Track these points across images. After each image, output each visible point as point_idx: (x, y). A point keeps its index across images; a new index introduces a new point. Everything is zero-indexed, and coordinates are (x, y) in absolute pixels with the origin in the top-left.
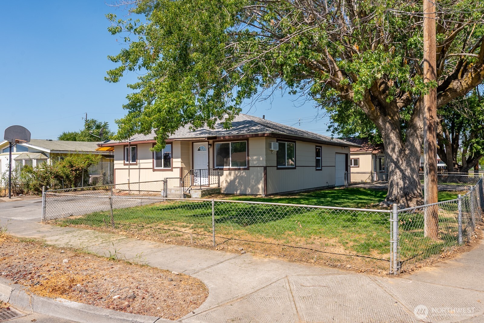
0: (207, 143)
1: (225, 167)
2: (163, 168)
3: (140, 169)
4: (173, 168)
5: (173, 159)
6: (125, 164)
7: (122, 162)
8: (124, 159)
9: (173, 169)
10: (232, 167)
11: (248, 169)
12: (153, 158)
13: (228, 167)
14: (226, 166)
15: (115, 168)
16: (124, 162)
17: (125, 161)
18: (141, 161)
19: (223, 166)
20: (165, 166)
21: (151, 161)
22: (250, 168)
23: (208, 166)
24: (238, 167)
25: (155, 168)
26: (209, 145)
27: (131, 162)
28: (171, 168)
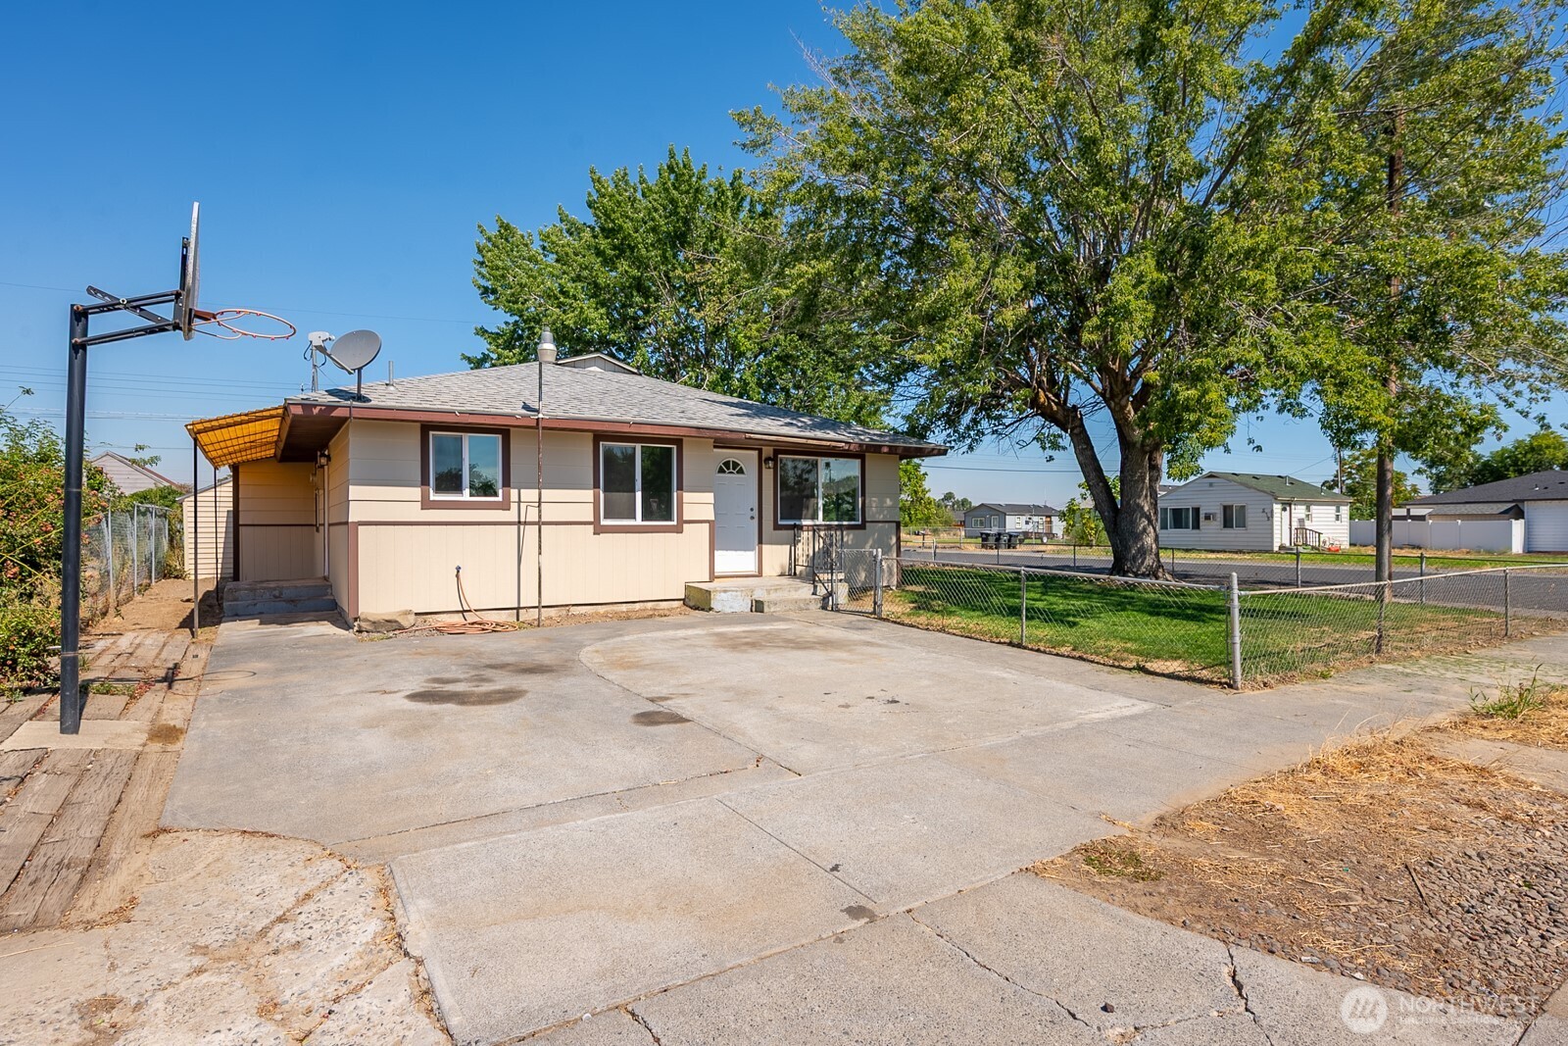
0: (756, 453)
1: (803, 522)
2: (639, 521)
3: (525, 523)
4: (682, 522)
5: (685, 494)
6: (426, 504)
9: (685, 526)
10: (824, 523)
11: (862, 527)
12: (596, 486)
13: (811, 522)
14: (807, 519)
15: (353, 517)
16: (425, 497)
17: (432, 492)
19: (800, 518)
20: (645, 518)
21: (588, 495)
22: (866, 524)
23: (752, 518)
24: (836, 523)
25: (604, 522)
26: (768, 459)
27: (466, 496)
28: (675, 523)
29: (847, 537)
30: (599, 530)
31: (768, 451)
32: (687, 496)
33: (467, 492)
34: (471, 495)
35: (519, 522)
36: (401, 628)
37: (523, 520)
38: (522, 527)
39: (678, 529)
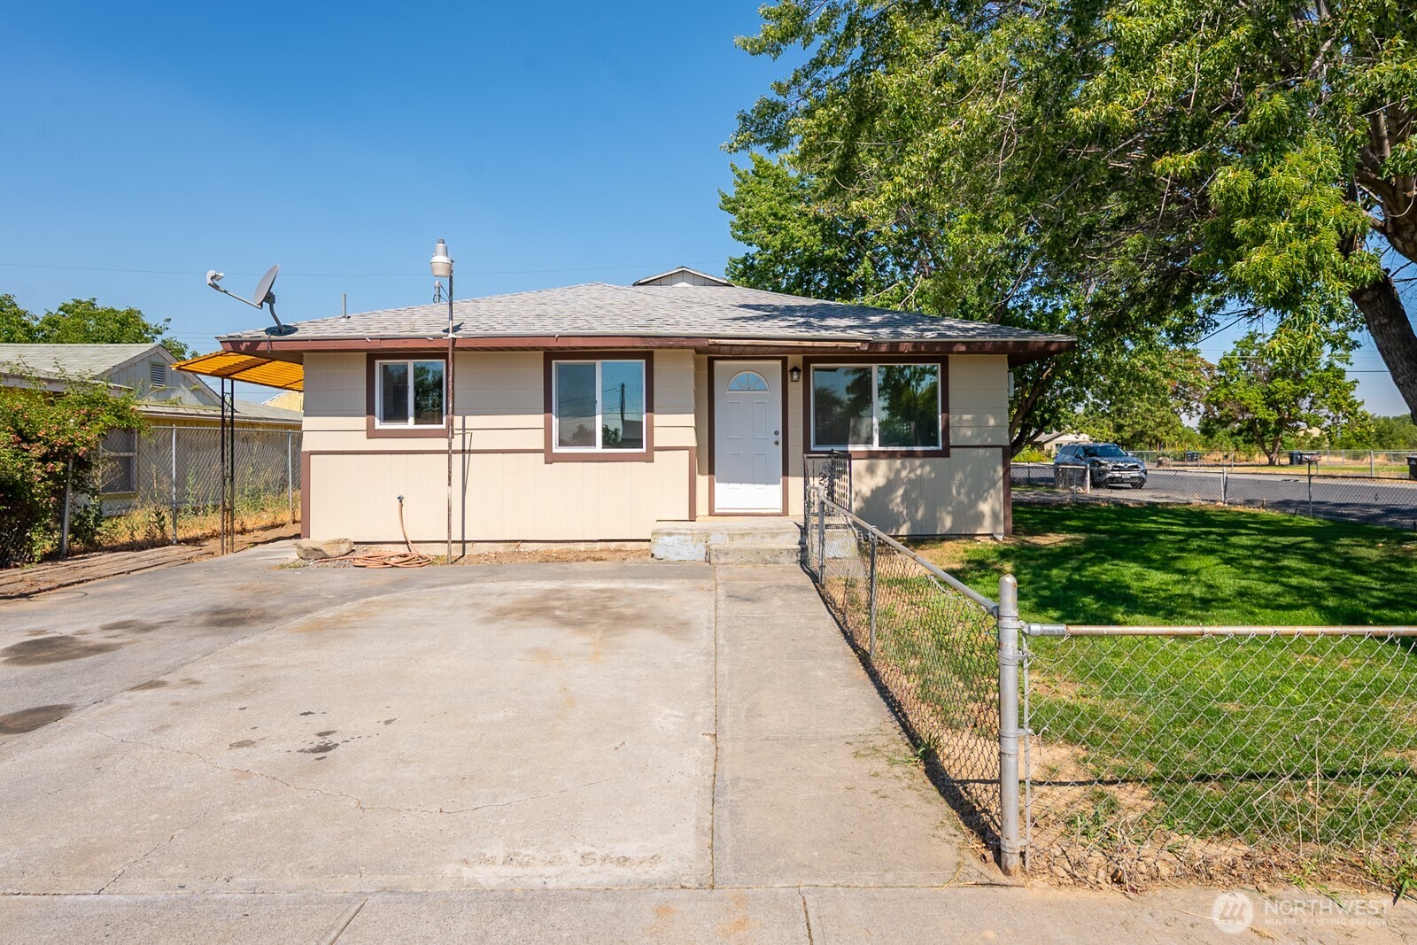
0: (779, 363)
1: (851, 448)
2: (598, 448)
3: (470, 451)
4: (652, 449)
5: (656, 417)
6: (372, 433)
7: (361, 422)
8: (370, 411)
9: (657, 453)
10: (882, 449)
11: (945, 453)
12: (548, 409)
13: (861, 448)
14: (855, 443)
15: (306, 447)
16: (370, 426)
17: (377, 421)
18: (472, 421)
19: (846, 443)
20: (606, 444)
21: (538, 420)
22: (952, 450)
23: (777, 443)
24: (904, 449)
25: (556, 450)
26: (795, 369)
27: (411, 424)
28: (644, 450)
29: (921, 469)
30: (551, 459)
31: (795, 360)
32: (658, 419)
33: (411, 420)
34: (416, 424)
35: (464, 451)
36: (325, 558)
37: (467, 448)
38: (467, 455)
39: (648, 458)
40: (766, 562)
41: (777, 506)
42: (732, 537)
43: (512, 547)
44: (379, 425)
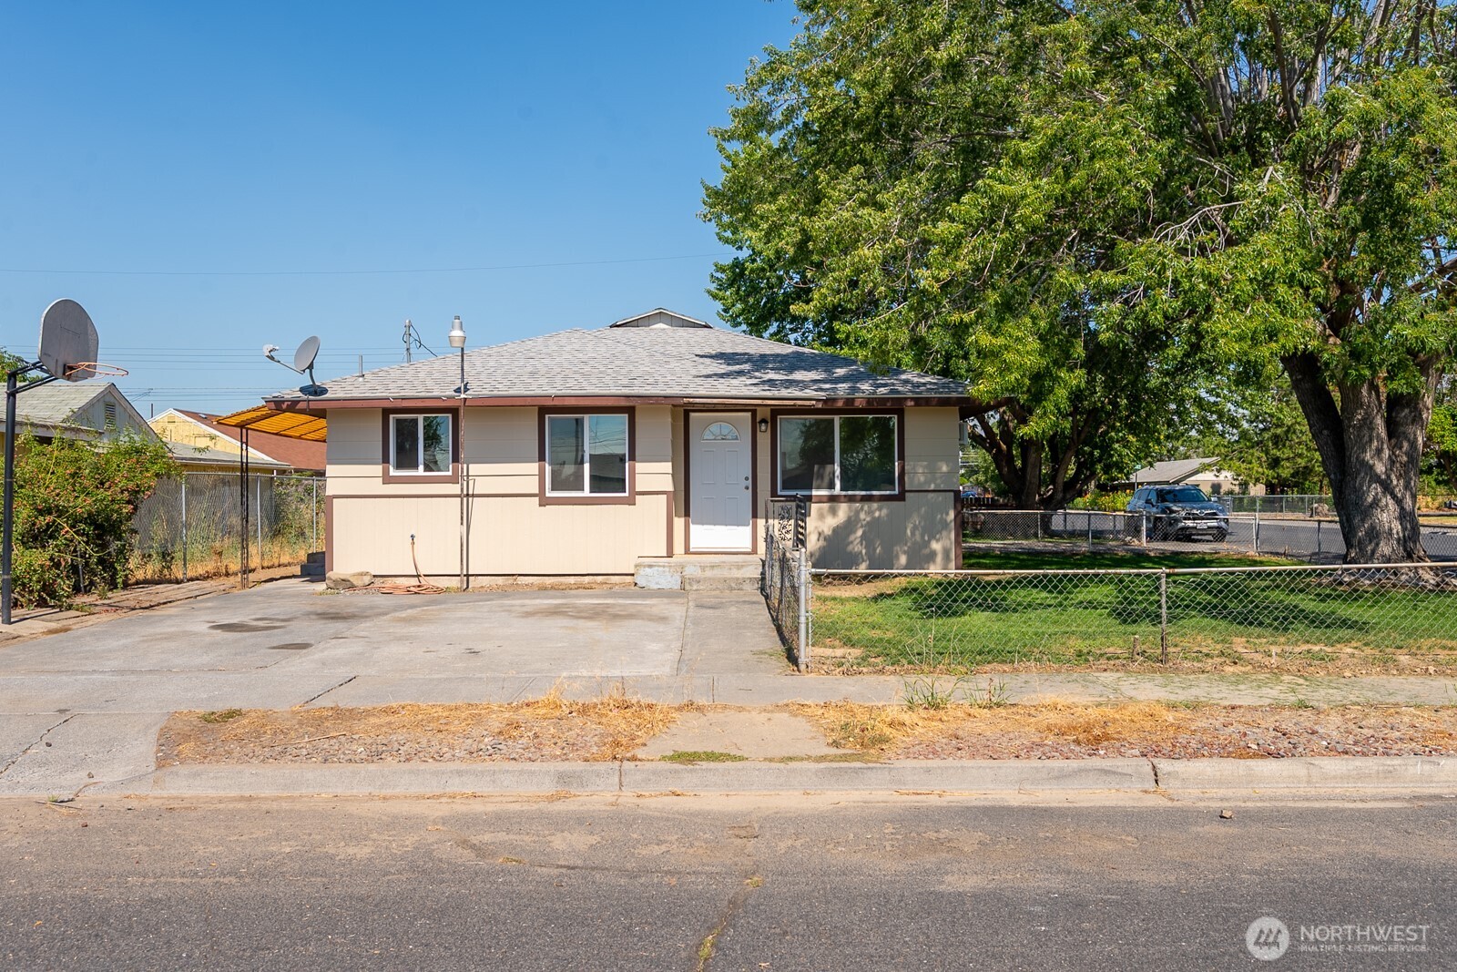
0: (749, 414)
1: (815, 493)
2: (587, 493)
3: (473, 496)
4: (634, 493)
5: (637, 465)
6: (387, 479)
7: (377, 469)
8: (386, 460)
9: (638, 497)
10: (844, 493)
11: (901, 497)
12: (541, 458)
13: (824, 492)
14: (819, 488)
15: (329, 492)
16: (386, 472)
17: (391, 468)
18: (475, 469)
19: (809, 488)
20: (593, 489)
21: (534, 467)
22: (907, 494)
23: (747, 488)
24: (863, 493)
25: (549, 494)
26: (764, 421)
27: (421, 471)
28: (627, 494)
29: (879, 511)
30: (544, 502)
32: (640, 467)
33: (421, 467)
34: (425, 471)
36: (352, 587)
38: (470, 499)
39: (631, 501)
40: (731, 589)
41: (748, 546)
42: (703, 568)
43: (510, 580)
44: (393, 472)
